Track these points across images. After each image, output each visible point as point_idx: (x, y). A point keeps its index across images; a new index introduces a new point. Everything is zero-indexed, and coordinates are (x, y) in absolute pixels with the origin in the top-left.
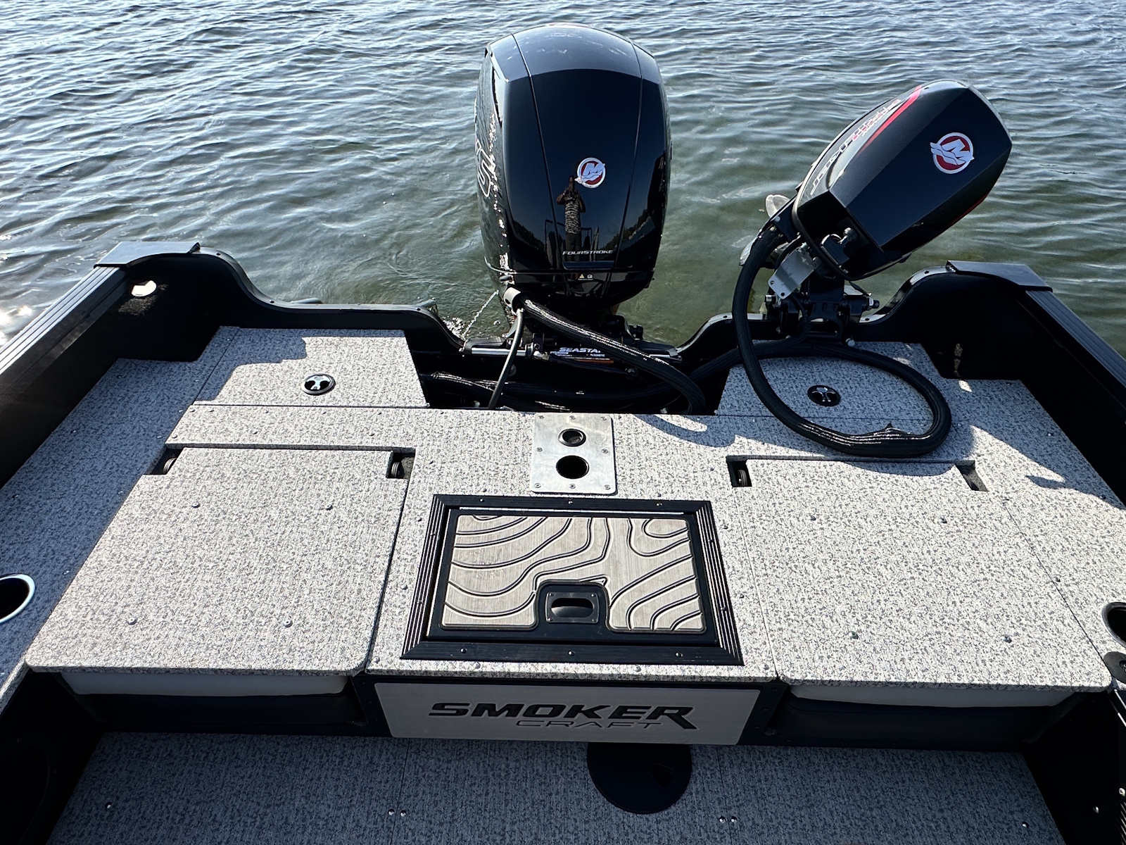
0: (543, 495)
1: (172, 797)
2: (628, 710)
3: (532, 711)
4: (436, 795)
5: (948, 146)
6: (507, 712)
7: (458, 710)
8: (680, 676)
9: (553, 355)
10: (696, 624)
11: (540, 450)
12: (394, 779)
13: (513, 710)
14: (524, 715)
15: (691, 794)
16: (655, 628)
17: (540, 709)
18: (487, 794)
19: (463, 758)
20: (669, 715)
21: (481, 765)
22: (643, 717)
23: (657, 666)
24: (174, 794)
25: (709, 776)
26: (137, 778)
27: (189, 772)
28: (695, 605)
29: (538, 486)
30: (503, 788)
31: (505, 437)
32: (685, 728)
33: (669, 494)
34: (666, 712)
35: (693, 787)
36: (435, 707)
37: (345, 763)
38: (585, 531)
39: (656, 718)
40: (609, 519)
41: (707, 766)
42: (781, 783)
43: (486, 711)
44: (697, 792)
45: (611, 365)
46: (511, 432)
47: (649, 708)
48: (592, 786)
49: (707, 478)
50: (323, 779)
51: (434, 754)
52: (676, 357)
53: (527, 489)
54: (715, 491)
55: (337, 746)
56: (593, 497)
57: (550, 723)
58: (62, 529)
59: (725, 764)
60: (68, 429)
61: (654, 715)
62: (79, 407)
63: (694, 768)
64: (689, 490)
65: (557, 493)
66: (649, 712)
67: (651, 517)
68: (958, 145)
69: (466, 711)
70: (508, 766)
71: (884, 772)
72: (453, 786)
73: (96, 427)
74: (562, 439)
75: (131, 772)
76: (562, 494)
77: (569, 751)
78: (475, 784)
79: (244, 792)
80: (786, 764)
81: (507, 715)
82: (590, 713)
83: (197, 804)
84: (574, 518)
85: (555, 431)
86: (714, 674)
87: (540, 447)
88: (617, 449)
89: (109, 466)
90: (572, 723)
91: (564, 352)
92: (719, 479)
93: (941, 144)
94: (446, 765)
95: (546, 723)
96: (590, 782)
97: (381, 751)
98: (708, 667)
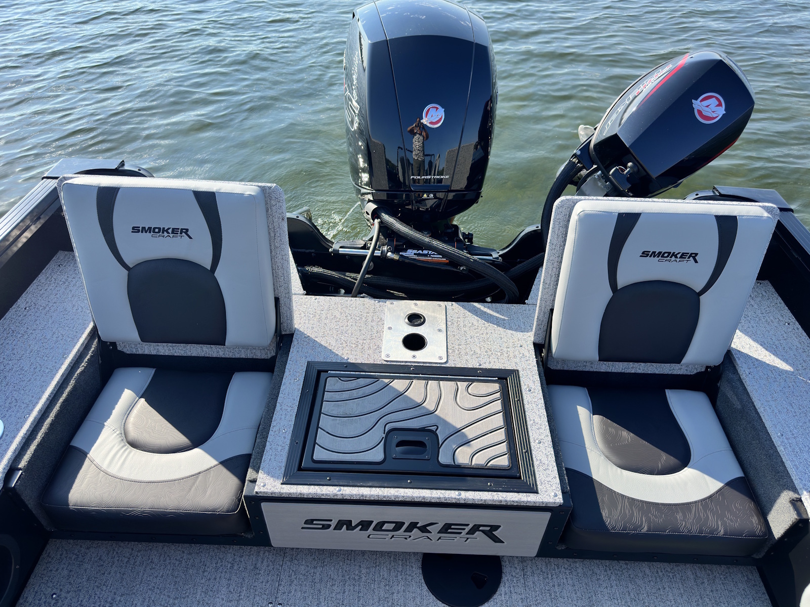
0: (391, 363)
1: (102, 590)
2: (452, 527)
3: (379, 526)
4: (305, 592)
5: (706, 103)
6: (360, 527)
7: (323, 525)
8: (490, 500)
9: (401, 255)
10: (504, 461)
11: (390, 328)
12: (273, 581)
13: (365, 525)
14: (374, 529)
15: (501, 595)
16: (473, 464)
17: (386, 525)
18: (344, 592)
19: (326, 565)
20: (483, 531)
21: (340, 571)
22: (464, 532)
23: (473, 492)
24: (104, 588)
25: (515, 581)
26: (75, 575)
27: (116, 572)
28: (503, 448)
29: (388, 356)
30: (357, 588)
31: (364, 318)
32: (495, 542)
33: (487, 364)
34: (481, 528)
35: (502, 589)
36: (306, 522)
37: (235, 568)
38: (423, 390)
39: (473, 534)
40: (441, 382)
41: (514, 574)
42: (570, 588)
43: (345, 526)
44: (506, 594)
45: (446, 264)
46: (368, 315)
47: (468, 525)
48: (425, 588)
49: (517, 353)
50: (217, 580)
51: (303, 563)
52: (497, 258)
53: (380, 359)
54: (523, 363)
55: (229, 555)
56: (430, 365)
57: (393, 536)
58: (21, 383)
59: (528, 573)
60: (23, 306)
61: (472, 531)
62: (30, 289)
63: (503, 575)
64: (503, 361)
65: (402, 362)
66: (467, 529)
67: (473, 381)
68: (713, 102)
69: (329, 526)
70: (360, 572)
71: (649, 581)
72: (318, 585)
73: (44, 305)
74: (407, 320)
75: (70, 571)
76: (406, 362)
77: (408, 561)
78: (335, 585)
79: (158, 588)
80: (574, 573)
81: (361, 530)
82: (424, 529)
83: (122, 595)
84: (414, 381)
85: (402, 314)
86: (516, 499)
87: (390, 326)
88: (449, 329)
89: (55, 336)
90: (410, 536)
91: (410, 253)
92: (526, 354)
93: (701, 101)
94: (313, 571)
95: (390, 536)
96: (424, 585)
97: (263, 560)
98: (511, 494)
